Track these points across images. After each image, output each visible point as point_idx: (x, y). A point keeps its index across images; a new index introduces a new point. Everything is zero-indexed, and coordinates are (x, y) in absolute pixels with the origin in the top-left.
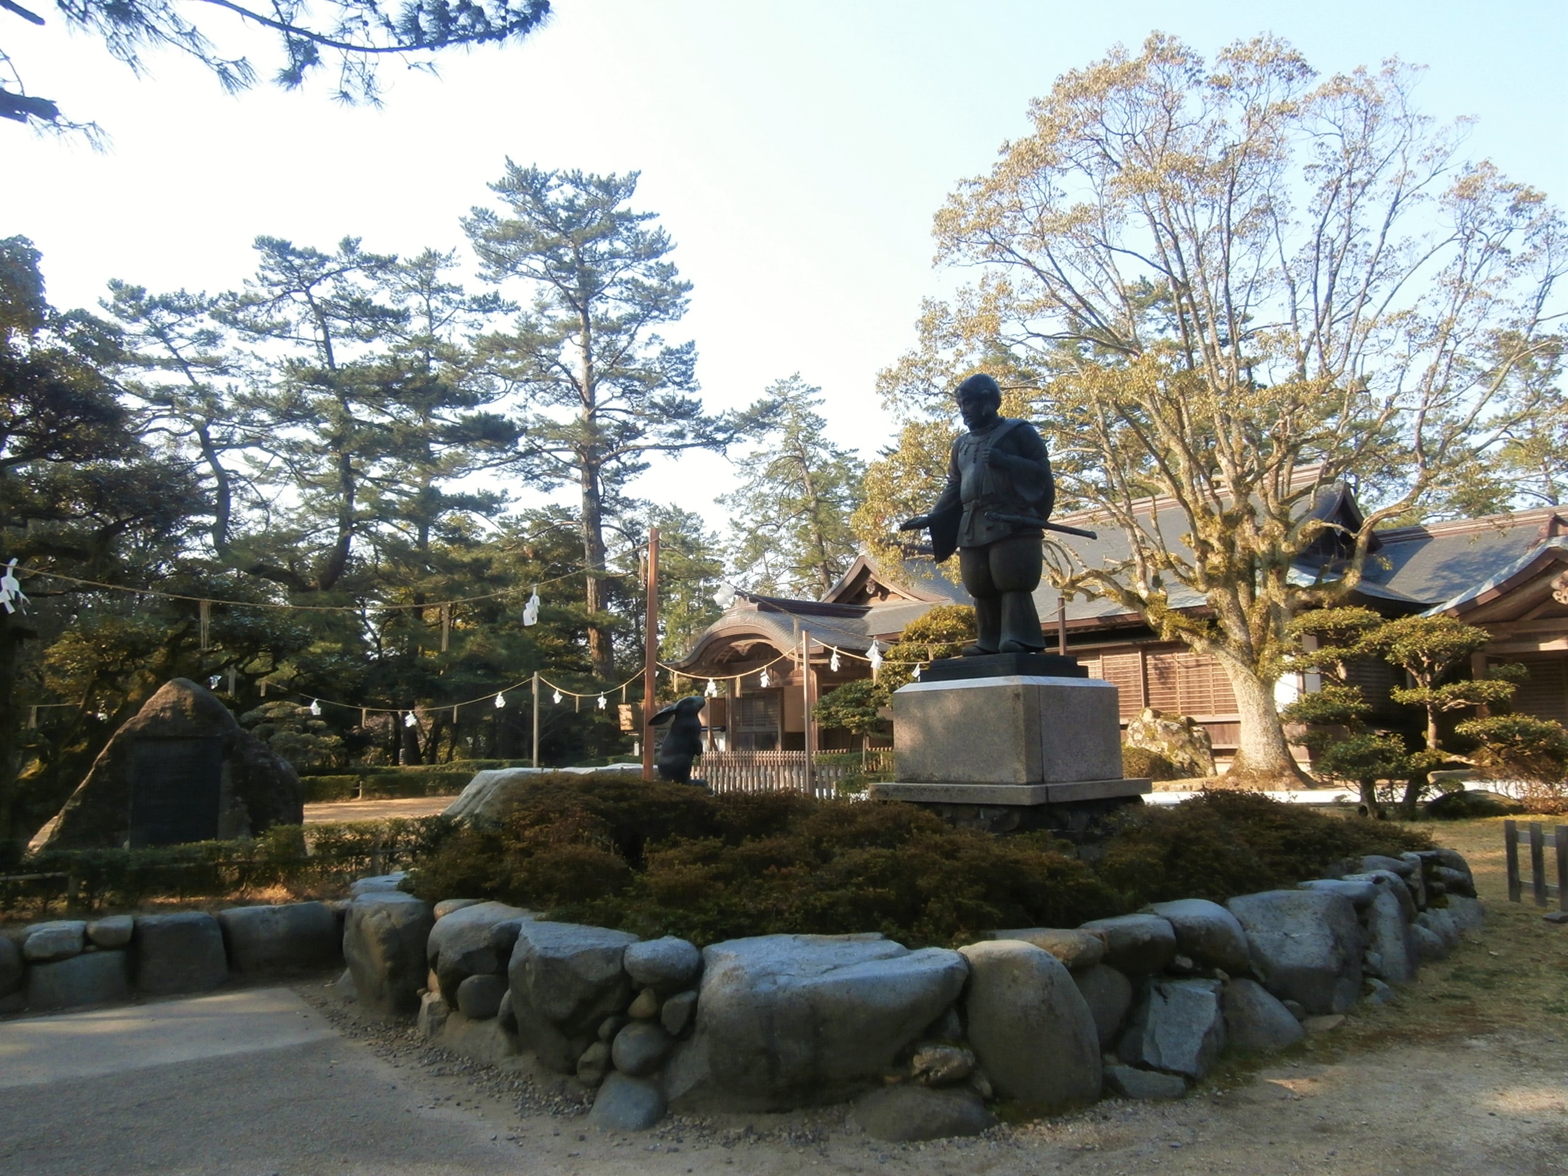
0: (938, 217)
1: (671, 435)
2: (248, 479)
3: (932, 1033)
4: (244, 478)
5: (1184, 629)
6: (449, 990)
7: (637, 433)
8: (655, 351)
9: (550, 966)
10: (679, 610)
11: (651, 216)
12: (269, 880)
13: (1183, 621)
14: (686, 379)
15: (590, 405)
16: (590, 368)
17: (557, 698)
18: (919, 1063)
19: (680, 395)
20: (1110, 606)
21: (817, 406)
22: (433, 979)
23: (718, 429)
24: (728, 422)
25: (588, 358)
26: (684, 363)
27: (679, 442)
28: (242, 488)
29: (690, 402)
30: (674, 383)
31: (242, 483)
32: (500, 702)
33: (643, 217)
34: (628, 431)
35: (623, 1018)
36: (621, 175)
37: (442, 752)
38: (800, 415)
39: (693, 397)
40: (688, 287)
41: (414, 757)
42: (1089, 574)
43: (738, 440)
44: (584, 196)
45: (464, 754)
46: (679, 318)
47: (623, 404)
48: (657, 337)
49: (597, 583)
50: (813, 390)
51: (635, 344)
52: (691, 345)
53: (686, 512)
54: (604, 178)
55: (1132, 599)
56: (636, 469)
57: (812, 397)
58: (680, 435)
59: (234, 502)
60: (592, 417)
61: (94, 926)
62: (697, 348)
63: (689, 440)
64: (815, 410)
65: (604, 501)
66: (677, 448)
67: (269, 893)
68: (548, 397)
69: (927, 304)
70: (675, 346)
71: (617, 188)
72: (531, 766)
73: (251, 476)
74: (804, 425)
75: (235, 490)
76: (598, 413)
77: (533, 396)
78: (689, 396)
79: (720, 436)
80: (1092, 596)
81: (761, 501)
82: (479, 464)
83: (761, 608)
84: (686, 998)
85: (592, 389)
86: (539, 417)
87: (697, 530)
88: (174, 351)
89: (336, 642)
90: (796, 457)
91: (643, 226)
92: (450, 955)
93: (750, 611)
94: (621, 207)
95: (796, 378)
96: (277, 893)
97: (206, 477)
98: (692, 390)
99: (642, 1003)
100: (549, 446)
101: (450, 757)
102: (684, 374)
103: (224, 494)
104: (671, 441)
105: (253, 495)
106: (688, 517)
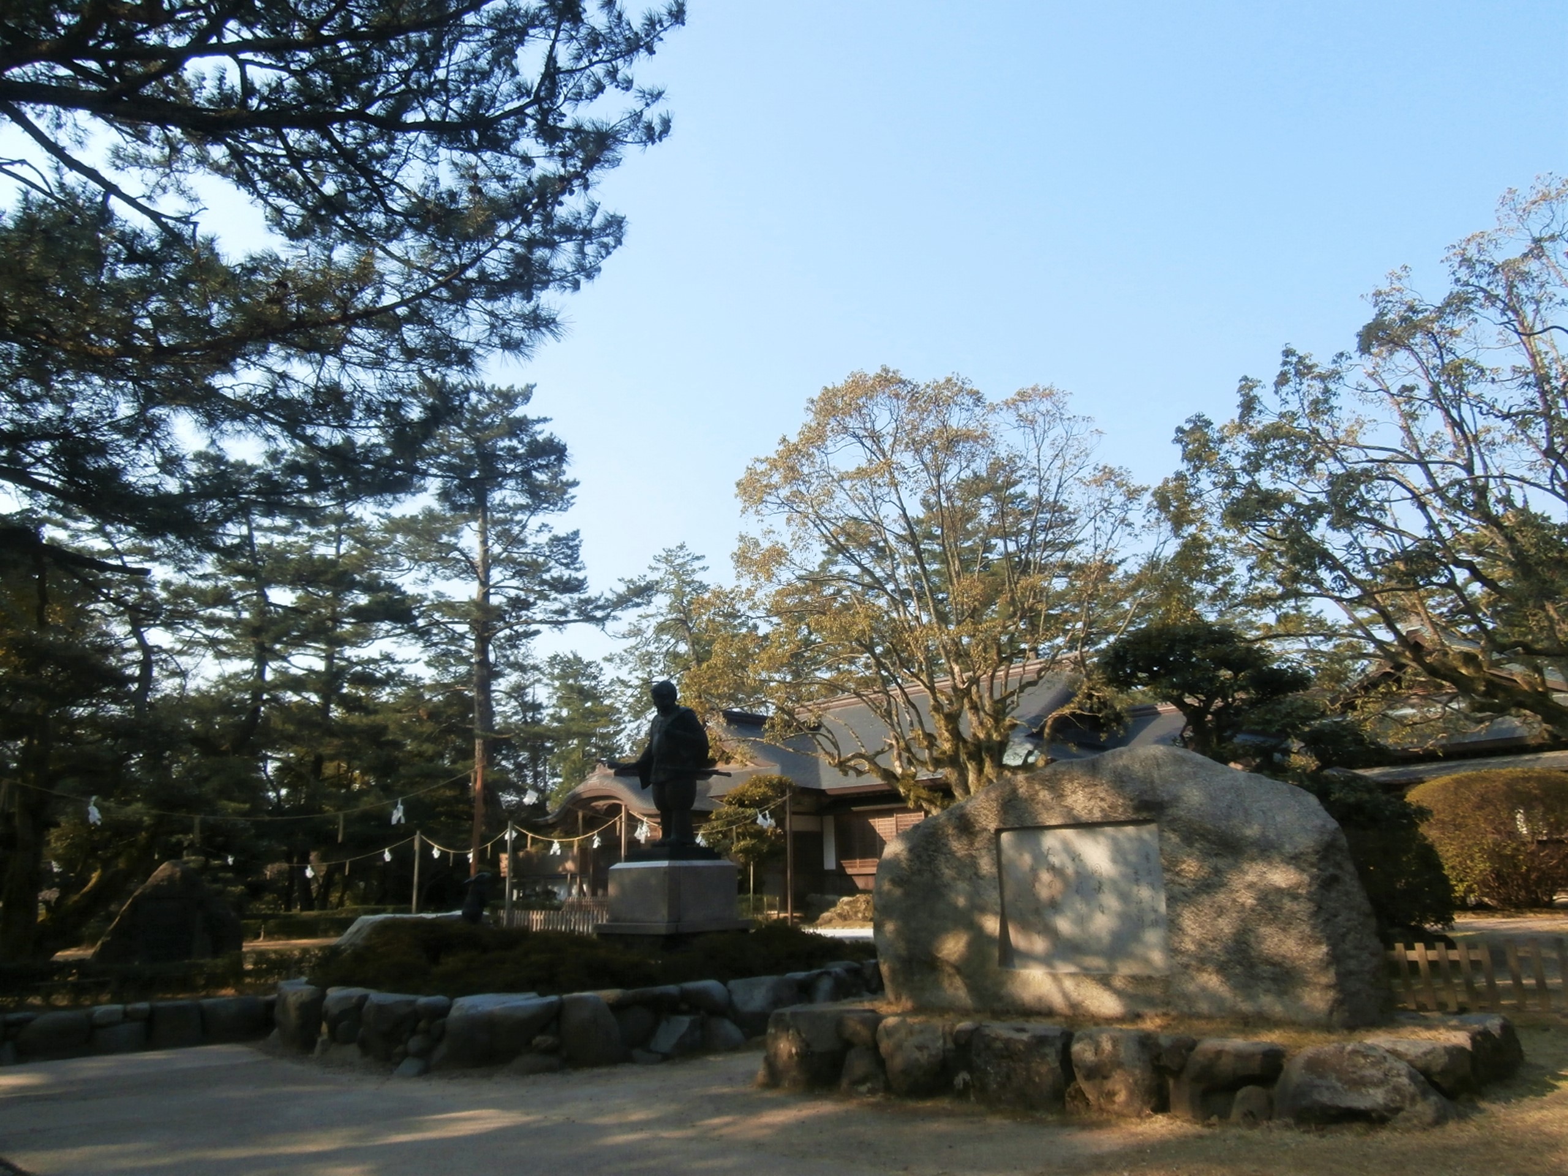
0: (738, 485)
1: (555, 612)
2: (170, 652)
3: (543, 1030)
4: (165, 651)
5: (925, 800)
6: (332, 1030)
7: (527, 605)
8: (544, 538)
9: (380, 1008)
10: (574, 757)
11: (545, 420)
12: (225, 985)
13: (924, 794)
14: (572, 560)
15: (485, 583)
16: (486, 551)
17: (436, 854)
18: (534, 1042)
19: (566, 574)
20: (875, 781)
21: (702, 572)
22: (324, 1027)
23: (598, 608)
24: (607, 600)
25: (484, 542)
26: (570, 548)
27: (563, 619)
28: (165, 661)
29: (576, 579)
30: (562, 564)
31: (164, 656)
32: (387, 857)
33: (539, 421)
34: (520, 604)
35: (414, 1032)
36: (519, 386)
37: (334, 897)
38: (684, 582)
39: (580, 575)
40: (575, 484)
41: (308, 905)
42: (854, 757)
43: (615, 618)
44: (486, 402)
45: (356, 899)
46: (566, 510)
47: (515, 582)
48: (546, 526)
49: (484, 743)
50: (698, 558)
51: (527, 531)
52: (576, 533)
53: (586, 660)
54: (504, 388)
55: (888, 775)
56: (528, 635)
57: (697, 565)
58: (563, 612)
59: (156, 672)
60: (486, 595)
61: (130, 1007)
62: (582, 536)
63: (572, 616)
64: (697, 577)
65: (495, 665)
66: (562, 623)
67: (224, 992)
68: (448, 572)
69: (742, 538)
70: (562, 534)
71: (517, 395)
72: (409, 911)
73: (172, 649)
74: (688, 589)
75: (157, 662)
76: (492, 591)
77: (434, 572)
78: (574, 574)
79: (599, 614)
80: (859, 773)
81: (648, 660)
82: (382, 634)
83: (616, 774)
84: (441, 1021)
85: (487, 571)
86: (439, 594)
87: (595, 678)
88: (113, 544)
89: (244, 802)
90: (680, 620)
91: (538, 427)
92: (335, 1011)
93: (607, 776)
94: (518, 413)
95: (682, 547)
96: (229, 992)
97: (131, 650)
98: (577, 570)
99: (422, 1025)
100: (446, 620)
101: (341, 903)
102: (570, 556)
103: (146, 666)
104: (556, 617)
105: (172, 666)
106: (589, 665)
